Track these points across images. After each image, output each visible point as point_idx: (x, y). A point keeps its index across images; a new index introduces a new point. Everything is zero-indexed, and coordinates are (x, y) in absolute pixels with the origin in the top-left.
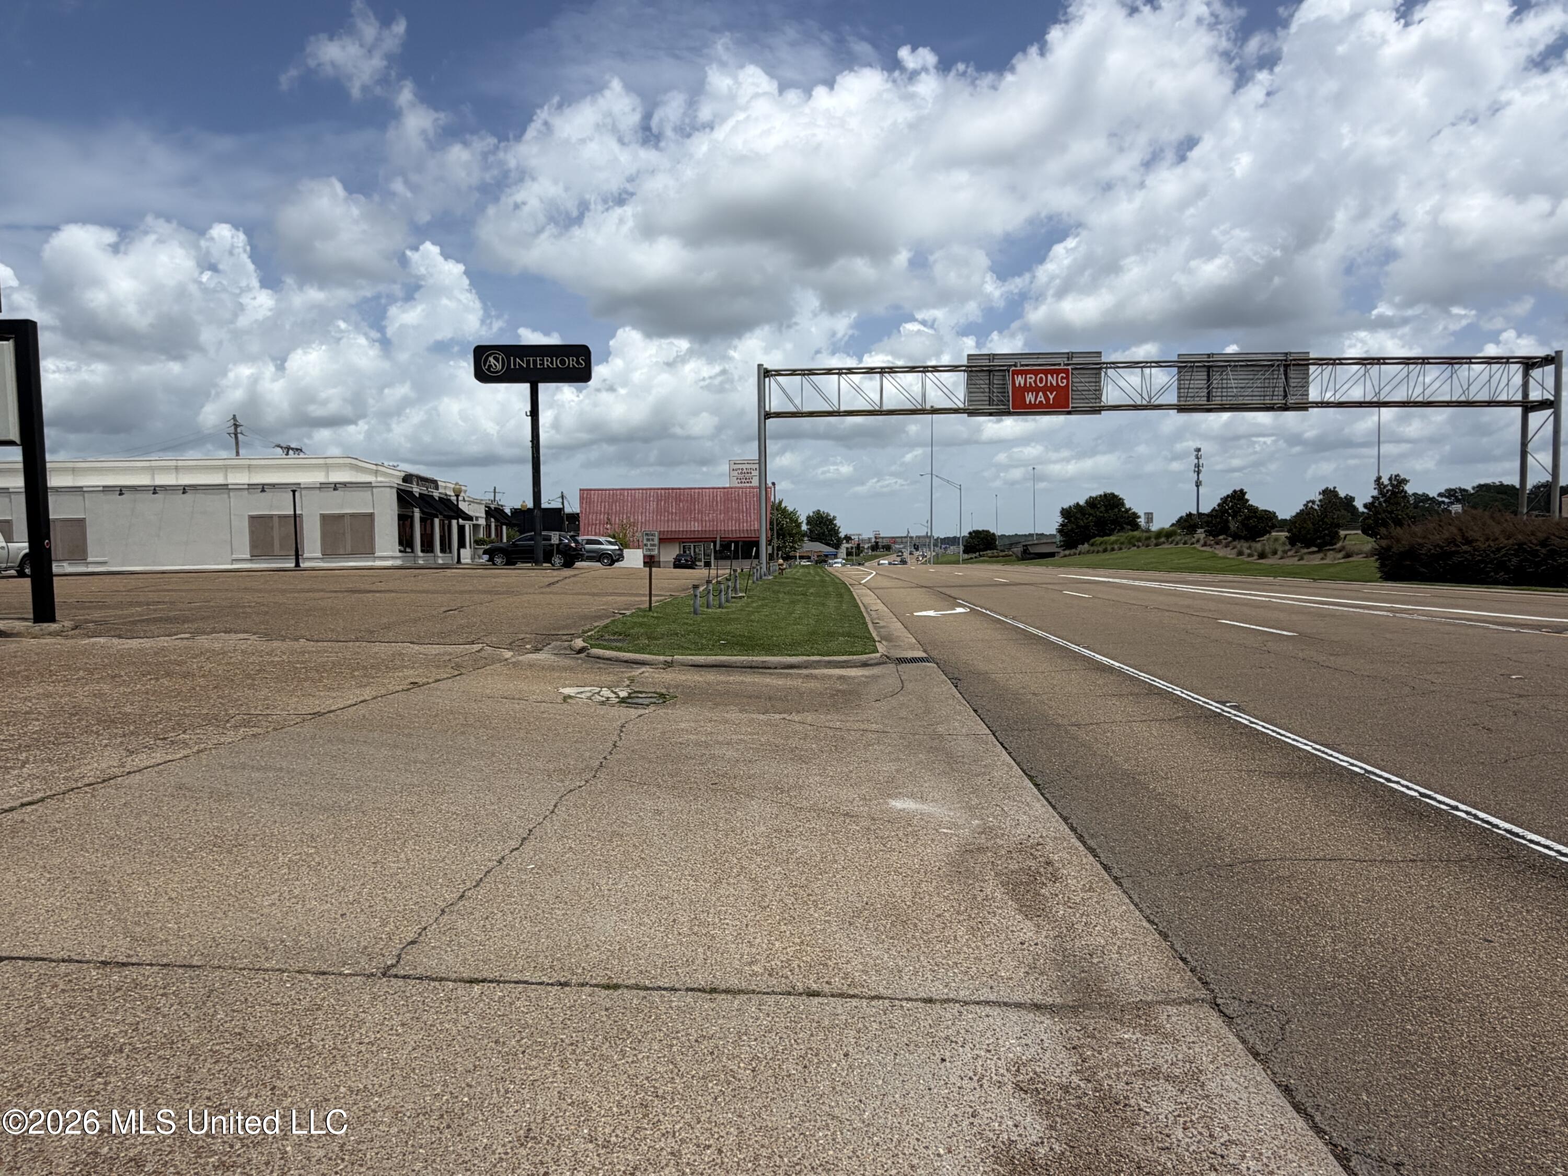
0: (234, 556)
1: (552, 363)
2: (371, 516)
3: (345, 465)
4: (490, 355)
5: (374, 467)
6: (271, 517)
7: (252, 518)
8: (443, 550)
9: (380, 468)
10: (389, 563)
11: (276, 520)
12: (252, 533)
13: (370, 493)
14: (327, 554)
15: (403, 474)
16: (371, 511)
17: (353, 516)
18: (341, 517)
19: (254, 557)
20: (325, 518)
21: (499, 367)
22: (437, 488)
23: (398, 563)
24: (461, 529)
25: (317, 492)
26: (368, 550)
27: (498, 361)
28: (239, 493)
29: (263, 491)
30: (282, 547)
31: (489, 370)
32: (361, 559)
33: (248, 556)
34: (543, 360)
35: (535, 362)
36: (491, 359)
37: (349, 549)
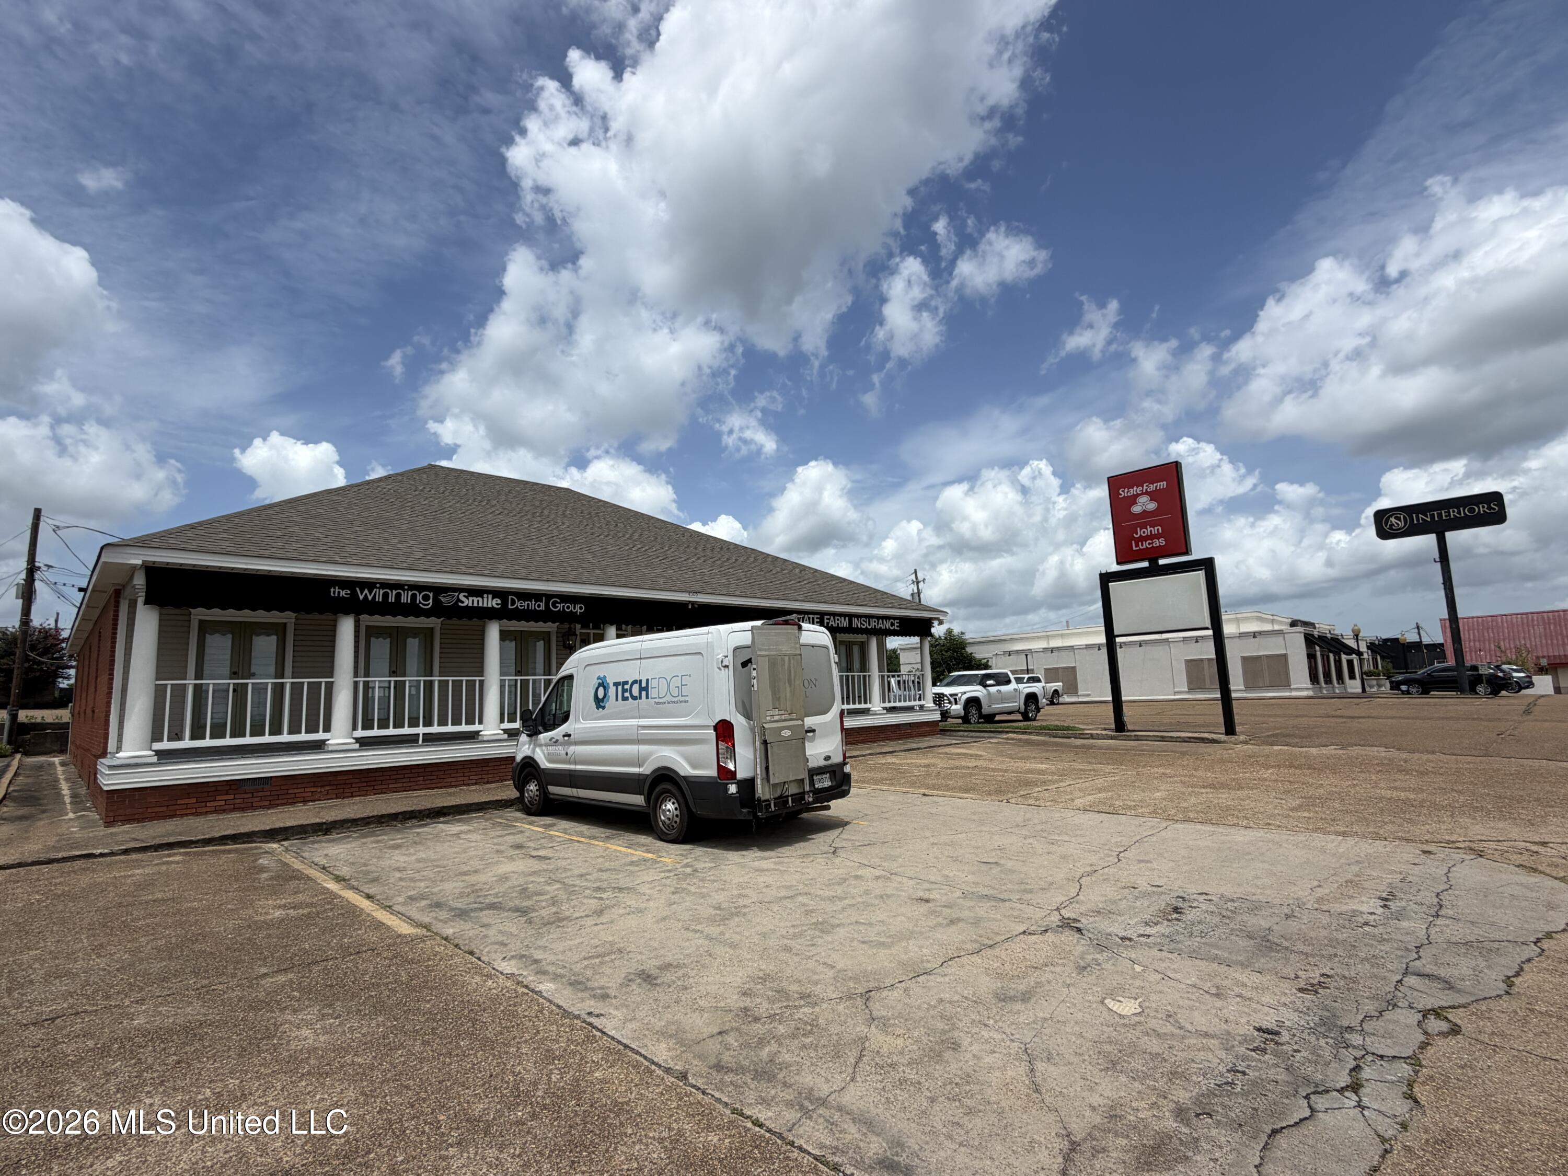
0: (1176, 690)
1: (1459, 513)
2: (1285, 656)
3: (1252, 618)
4: (1391, 516)
5: (1271, 617)
6: (1202, 660)
7: (1187, 661)
8: (1326, 683)
9: (1275, 618)
10: (1305, 693)
11: (1206, 664)
12: (1188, 672)
13: (1281, 638)
14: (1248, 687)
15: (1290, 621)
16: (1284, 652)
17: (1267, 656)
18: (1258, 658)
19: (1191, 690)
20: (1244, 659)
21: (1401, 524)
22: (1315, 628)
23: (1311, 693)
24: (1350, 663)
25: (1237, 640)
26: (1285, 683)
27: (1399, 519)
28: (1176, 644)
29: (1197, 642)
30: (1211, 683)
31: (1391, 528)
32: (1278, 690)
33: (1186, 689)
34: (1449, 512)
35: (1440, 515)
36: (1393, 519)
37: (1267, 683)
